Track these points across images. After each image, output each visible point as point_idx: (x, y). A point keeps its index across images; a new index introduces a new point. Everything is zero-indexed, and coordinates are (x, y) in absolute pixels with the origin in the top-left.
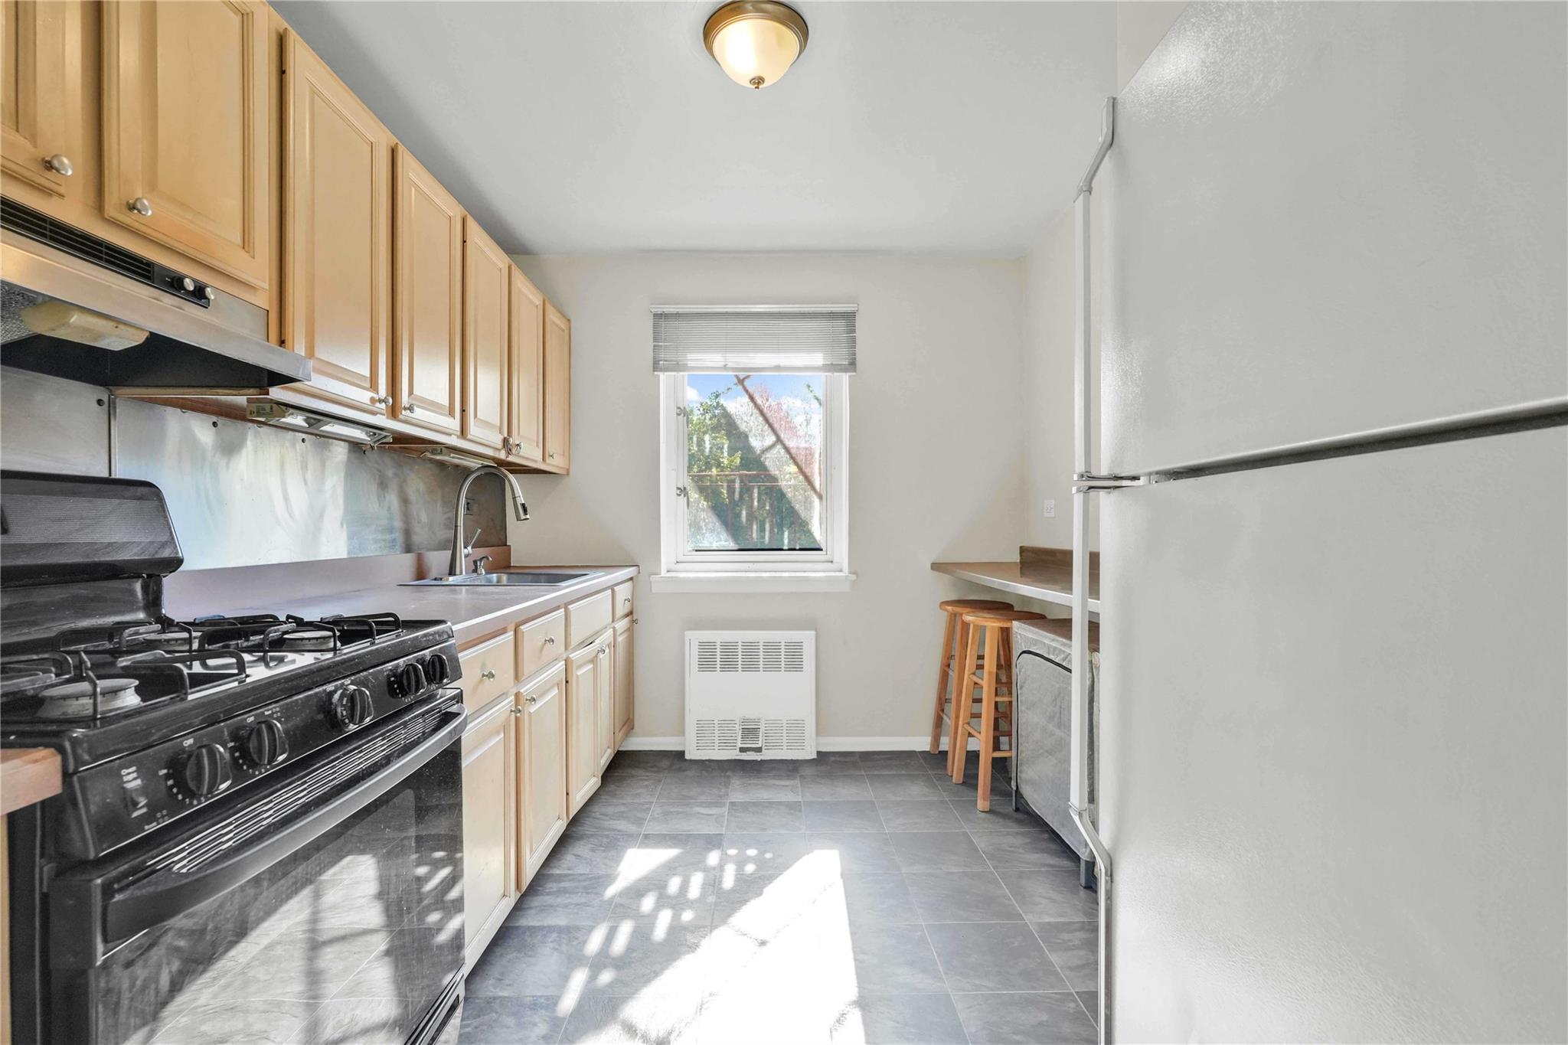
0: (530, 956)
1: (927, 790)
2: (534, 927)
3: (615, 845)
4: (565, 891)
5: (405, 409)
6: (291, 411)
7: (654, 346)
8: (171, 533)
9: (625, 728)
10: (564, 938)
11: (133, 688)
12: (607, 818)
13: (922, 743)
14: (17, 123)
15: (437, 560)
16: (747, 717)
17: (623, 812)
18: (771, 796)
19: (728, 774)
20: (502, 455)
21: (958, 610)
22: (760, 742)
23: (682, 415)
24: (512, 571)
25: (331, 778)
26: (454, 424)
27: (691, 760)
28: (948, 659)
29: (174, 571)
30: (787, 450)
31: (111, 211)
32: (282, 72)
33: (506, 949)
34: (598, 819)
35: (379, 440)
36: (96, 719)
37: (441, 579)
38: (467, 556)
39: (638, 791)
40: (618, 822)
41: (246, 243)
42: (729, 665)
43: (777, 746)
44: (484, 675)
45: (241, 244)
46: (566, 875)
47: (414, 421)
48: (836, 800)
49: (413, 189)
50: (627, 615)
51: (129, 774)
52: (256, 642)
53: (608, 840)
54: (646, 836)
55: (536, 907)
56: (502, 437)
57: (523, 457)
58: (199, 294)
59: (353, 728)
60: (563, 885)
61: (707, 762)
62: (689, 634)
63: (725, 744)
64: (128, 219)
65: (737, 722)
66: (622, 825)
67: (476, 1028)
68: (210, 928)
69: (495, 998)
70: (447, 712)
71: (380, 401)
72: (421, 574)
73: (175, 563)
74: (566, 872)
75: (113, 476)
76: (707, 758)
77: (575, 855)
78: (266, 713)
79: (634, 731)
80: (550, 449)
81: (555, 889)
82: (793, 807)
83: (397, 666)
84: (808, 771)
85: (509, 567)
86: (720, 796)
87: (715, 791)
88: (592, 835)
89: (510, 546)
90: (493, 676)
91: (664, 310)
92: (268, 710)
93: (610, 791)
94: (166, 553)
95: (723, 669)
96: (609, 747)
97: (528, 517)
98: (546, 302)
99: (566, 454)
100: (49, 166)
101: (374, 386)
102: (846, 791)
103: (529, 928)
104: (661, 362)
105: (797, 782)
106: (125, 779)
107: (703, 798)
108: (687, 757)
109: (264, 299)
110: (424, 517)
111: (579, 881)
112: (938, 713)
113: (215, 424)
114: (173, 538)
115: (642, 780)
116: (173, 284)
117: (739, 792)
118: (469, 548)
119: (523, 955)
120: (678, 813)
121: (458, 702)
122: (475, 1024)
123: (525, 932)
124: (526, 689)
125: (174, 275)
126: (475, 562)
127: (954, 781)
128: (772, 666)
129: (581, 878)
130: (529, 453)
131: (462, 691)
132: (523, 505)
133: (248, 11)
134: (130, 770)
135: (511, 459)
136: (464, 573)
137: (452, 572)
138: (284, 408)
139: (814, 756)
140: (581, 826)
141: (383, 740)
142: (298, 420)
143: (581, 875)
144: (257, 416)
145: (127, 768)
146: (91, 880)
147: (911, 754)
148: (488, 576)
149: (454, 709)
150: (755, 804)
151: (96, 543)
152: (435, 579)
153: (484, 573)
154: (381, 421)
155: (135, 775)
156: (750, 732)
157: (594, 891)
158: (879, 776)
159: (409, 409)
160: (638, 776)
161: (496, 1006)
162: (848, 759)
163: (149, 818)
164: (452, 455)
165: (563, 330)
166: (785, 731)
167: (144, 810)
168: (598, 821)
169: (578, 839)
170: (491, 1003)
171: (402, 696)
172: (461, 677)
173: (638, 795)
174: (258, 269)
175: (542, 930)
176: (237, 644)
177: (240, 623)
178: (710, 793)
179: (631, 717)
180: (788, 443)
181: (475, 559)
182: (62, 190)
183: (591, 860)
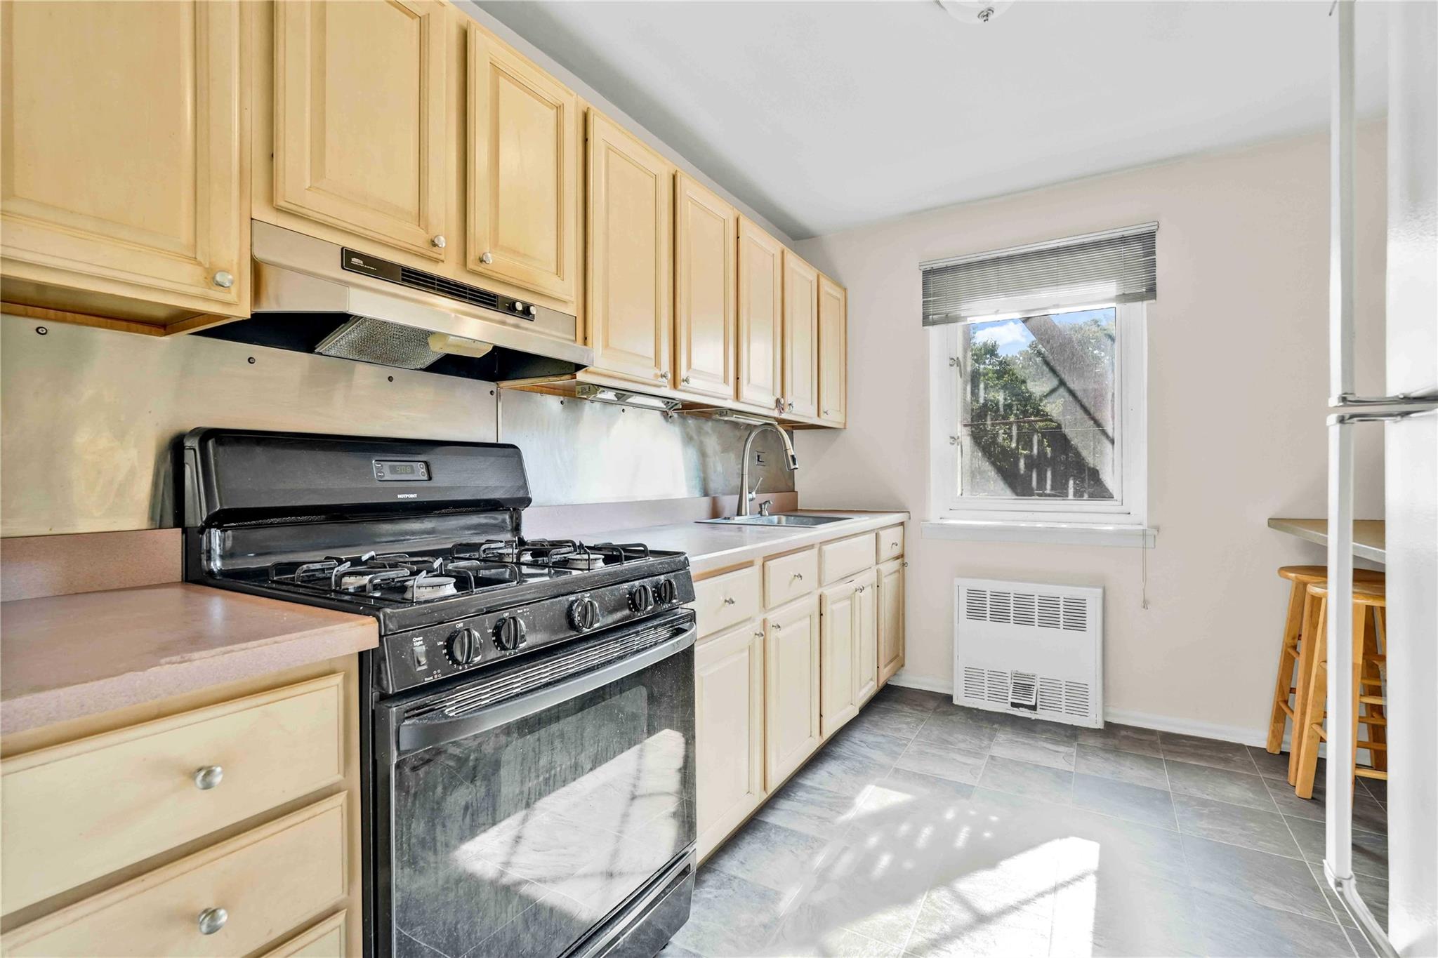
0: (770, 851)
1: (1251, 795)
2: (780, 827)
3: (863, 772)
4: (812, 803)
5: (683, 381)
6: (602, 389)
7: (924, 302)
8: (525, 480)
9: (892, 664)
10: (801, 844)
11: (452, 584)
12: (863, 744)
13: (1257, 736)
14: (419, 219)
15: (729, 503)
16: (1020, 671)
17: (880, 743)
18: (1039, 759)
19: (995, 726)
20: (776, 414)
21: (1304, 578)
22: (1034, 700)
23: (956, 365)
24: (799, 514)
25: (569, 667)
26: (730, 390)
27: (957, 705)
28: (1294, 638)
29: (527, 507)
30: (1072, 393)
31: (470, 265)
32: (586, 140)
33: (753, 839)
34: (856, 744)
35: (672, 407)
36: (413, 602)
37: (729, 518)
38: (751, 500)
39: (900, 726)
40: (873, 751)
41: (559, 271)
42: (1000, 615)
43: (1054, 707)
44: (726, 601)
45: (555, 271)
46: (816, 789)
47: (691, 390)
48: (1117, 779)
49: (689, 203)
50: (897, 558)
51: (418, 641)
52: (557, 560)
53: (861, 766)
54: (897, 770)
55: (787, 810)
56: (775, 399)
57: (795, 414)
58: (526, 313)
59: (586, 630)
60: (811, 796)
61: (975, 711)
62: (958, 581)
63: (995, 696)
64: (481, 268)
65: (1009, 675)
66: (878, 756)
67: (716, 897)
68: (472, 758)
69: (735, 878)
70: (679, 628)
71: (663, 376)
72: (715, 513)
73: (527, 501)
74: (818, 786)
75: (499, 442)
76: (976, 707)
77: (830, 773)
78: (519, 611)
79: (905, 668)
80: (824, 406)
81: (805, 799)
82: (1061, 777)
83: (633, 587)
84: (1091, 741)
85: (796, 510)
86: (980, 747)
87: (976, 742)
88: (848, 758)
89: (797, 492)
90: (733, 602)
91: (933, 266)
92: (519, 609)
93: (873, 721)
94: (521, 494)
95: (993, 619)
96: (871, 679)
97: (797, 466)
98: (820, 276)
99: (843, 410)
100: (434, 244)
101: (657, 363)
102: (1134, 772)
103: (776, 827)
104: (931, 317)
105: (1073, 750)
106: (415, 644)
107: (962, 746)
108: (955, 702)
109: (573, 309)
110: (719, 468)
111: (827, 797)
112: (1278, 702)
113: (562, 402)
114: (526, 484)
115: (905, 716)
116: (510, 307)
117: (1005, 746)
118: (754, 493)
119: (765, 848)
120: (934, 755)
121: (691, 621)
122: (715, 893)
123: (772, 829)
124: (772, 617)
125: (510, 301)
126: (761, 505)
127: (1297, 791)
128: (1049, 621)
129: (831, 795)
130: (802, 410)
131: (695, 612)
132: (793, 457)
133: (560, 104)
134: (419, 639)
135: (784, 416)
136: (748, 514)
137: (739, 513)
138: (596, 387)
139: (1100, 725)
140: (839, 747)
141: (617, 643)
142: (610, 395)
143: (830, 792)
144: (582, 395)
145: (417, 637)
146: (391, 707)
147: (1238, 748)
148: (770, 517)
149: (685, 626)
150: (1018, 763)
151: (479, 487)
152: (725, 519)
153: (767, 514)
154: (668, 392)
155: (421, 642)
156: (1023, 687)
157: (837, 809)
158: (1182, 765)
159: (686, 380)
160: (902, 712)
161: (735, 884)
162: (1144, 737)
163: (429, 673)
164: (735, 416)
165: (839, 300)
166: (1064, 690)
167: (425, 667)
168: (855, 746)
169: (835, 758)
170: (732, 880)
171: (635, 611)
172: (693, 600)
173: (899, 730)
174: (568, 288)
175: (785, 831)
176: (543, 560)
177: (550, 545)
178: (970, 742)
179: (901, 655)
180: (1071, 386)
181: (760, 503)
182: (442, 257)
183: (841, 780)
